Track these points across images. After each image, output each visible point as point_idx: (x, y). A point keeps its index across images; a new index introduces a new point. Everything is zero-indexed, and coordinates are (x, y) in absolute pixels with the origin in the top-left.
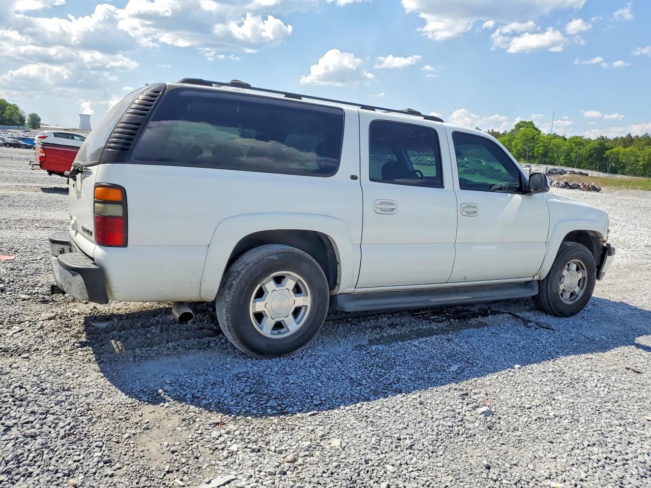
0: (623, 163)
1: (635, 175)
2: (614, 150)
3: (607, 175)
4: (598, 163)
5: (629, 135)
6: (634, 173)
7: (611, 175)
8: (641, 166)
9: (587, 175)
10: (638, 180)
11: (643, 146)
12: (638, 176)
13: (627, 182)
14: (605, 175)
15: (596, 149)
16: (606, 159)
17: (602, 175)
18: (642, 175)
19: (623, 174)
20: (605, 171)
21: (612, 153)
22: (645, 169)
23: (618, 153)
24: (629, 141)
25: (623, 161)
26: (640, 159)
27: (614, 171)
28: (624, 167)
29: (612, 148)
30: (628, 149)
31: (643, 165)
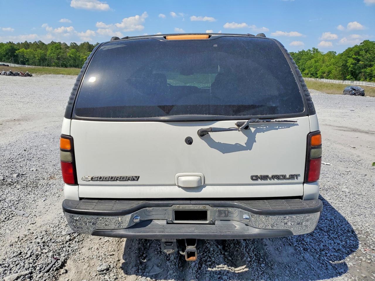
0: (27, 58)
1: (36, 65)
2: (21, 50)
3: (20, 66)
4: (12, 58)
5: (26, 42)
6: (34, 64)
7: (22, 66)
8: (38, 60)
9: (8, 66)
10: (38, 68)
11: (36, 49)
12: (37, 66)
13: (33, 70)
14: (18, 66)
15: (9, 50)
16: (17, 56)
17: (17, 65)
18: (39, 65)
19: (29, 65)
20: (18, 63)
21: (19, 52)
22: (40, 62)
23: (23, 52)
24: (27, 45)
25: (27, 57)
26: (36, 56)
27: (23, 63)
28: (28, 61)
29: (19, 49)
30: (28, 50)
31: (39, 59)
